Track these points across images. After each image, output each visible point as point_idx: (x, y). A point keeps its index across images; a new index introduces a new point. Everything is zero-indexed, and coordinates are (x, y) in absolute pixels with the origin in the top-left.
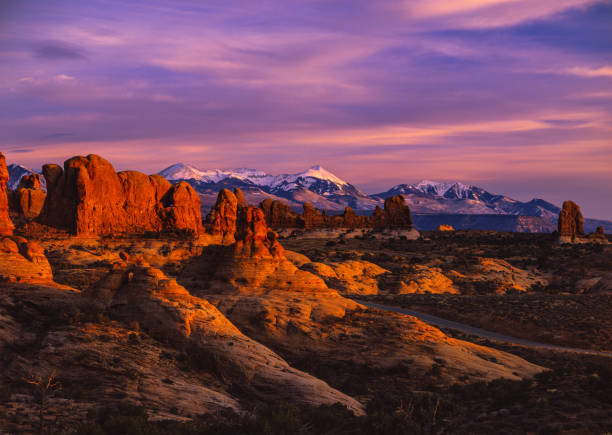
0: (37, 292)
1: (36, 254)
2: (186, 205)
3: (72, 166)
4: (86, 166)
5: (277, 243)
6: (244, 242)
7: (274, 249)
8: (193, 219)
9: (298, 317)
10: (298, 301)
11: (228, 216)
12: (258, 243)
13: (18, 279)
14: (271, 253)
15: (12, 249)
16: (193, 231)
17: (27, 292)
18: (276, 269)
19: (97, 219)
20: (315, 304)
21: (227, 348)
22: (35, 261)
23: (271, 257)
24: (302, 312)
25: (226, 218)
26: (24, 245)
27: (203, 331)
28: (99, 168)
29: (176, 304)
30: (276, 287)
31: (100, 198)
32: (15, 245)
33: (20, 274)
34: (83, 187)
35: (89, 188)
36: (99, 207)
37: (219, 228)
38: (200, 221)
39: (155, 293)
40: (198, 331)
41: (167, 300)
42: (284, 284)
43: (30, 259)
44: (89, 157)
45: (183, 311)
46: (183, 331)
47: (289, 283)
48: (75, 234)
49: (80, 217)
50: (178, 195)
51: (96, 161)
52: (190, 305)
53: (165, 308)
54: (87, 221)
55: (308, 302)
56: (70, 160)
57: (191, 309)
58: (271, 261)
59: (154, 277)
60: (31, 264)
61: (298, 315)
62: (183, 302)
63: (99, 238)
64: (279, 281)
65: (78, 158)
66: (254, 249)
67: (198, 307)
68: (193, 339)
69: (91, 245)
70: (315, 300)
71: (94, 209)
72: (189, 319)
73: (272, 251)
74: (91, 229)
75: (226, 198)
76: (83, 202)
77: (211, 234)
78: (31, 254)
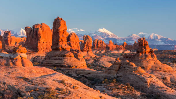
0: (85, 71)
1: (81, 57)
2: (75, 41)
3: (35, 27)
4: (40, 27)
5: (153, 54)
6: (142, 53)
7: (153, 56)
8: (77, 46)
9: (166, 81)
10: (165, 75)
11: (89, 45)
12: (147, 53)
13: (76, 67)
14: (152, 57)
15: (72, 56)
16: (79, 51)
17: (81, 72)
18: (154, 63)
19: (44, 46)
20: (171, 76)
21: (165, 92)
22: (81, 60)
23: (152, 59)
24: (167, 79)
25: (88, 46)
26: (76, 54)
27: (154, 86)
28: (45, 28)
29: (143, 76)
30: (155, 70)
31: (46, 38)
32: (73, 54)
33: (77, 65)
34: (40, 35)
35: (42, 35)
36: (45, 42)
37: (86, 50)
38: (79, 47)
39: (134, 71)
40: (152, 86)
41: (139, 74)
42: (158, 69)
43: (79, 59)
44: (41, 24)
45: (146, 78)
46: (147, 86)
47: (160, 68)
48: (37, 52)
49: (39, 45)
50: (72, 38)
51: (44, 25)
52: (147, 76)
53: (139, 77)
54: (41, 47)
55: (169, 75)
56: (35, 25)
57: (148, 77)
58: (153, 60)
59: (132, 66)
60: (80, 61)
61: (166, 80)
62: (145, 75)
63: (45, 53)
64: (156, 68)
65: (38, 25)
66: (146, 56)
67: (151, 77)
68: (151, 89)
69: (43, 56)
70: (171, 75)
71: (43, 43)
72: (148, 81)
73: (152, 56)
74: (42, 50)
75: (88, 38)
76: (40, 40)
77: (83, 51)
78: (79, 57)
